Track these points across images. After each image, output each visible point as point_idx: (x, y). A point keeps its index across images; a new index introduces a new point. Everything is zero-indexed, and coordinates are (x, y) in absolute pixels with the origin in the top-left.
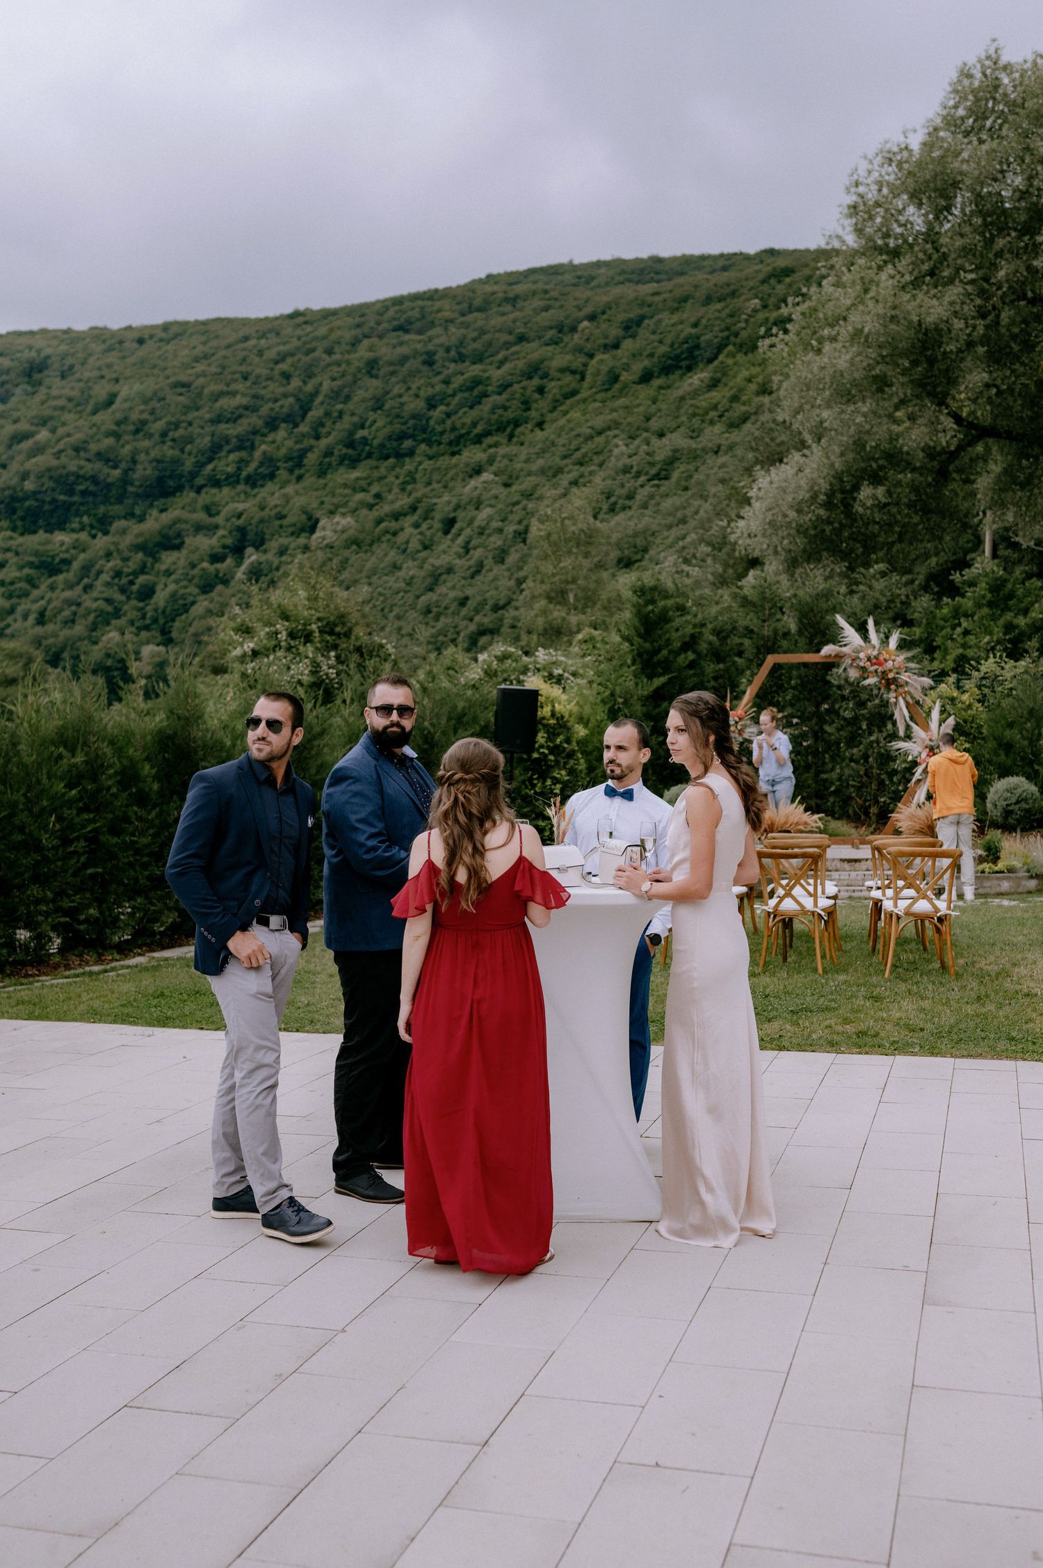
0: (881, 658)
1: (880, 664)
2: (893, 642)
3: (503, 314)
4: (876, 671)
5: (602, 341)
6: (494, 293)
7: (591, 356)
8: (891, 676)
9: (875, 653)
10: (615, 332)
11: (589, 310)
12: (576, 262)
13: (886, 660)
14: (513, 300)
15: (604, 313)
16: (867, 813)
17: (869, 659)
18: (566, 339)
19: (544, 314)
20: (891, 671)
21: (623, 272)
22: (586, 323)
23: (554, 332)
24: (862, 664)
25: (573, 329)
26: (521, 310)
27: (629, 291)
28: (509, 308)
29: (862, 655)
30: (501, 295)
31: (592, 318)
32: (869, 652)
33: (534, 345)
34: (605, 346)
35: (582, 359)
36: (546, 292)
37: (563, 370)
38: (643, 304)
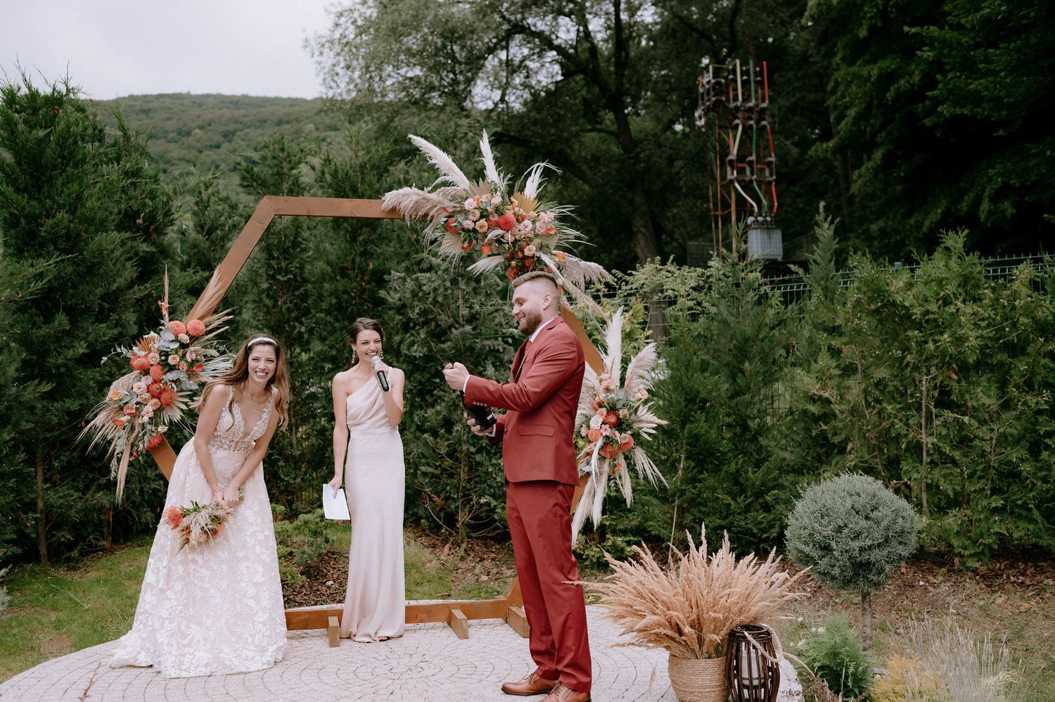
0: (509, 214)
1: (507, 226)
2: (532, 185)
3: (140, 120)
4: (499, 241)
5: (208, 143)
6: (132, 106)
7: (201, 152)
8: (530, 250)
9: (497, 200)
10: (217, 138)
11: (200, 122)
12: (193, 92)
13: (520, 219)
14: (146, 112)
15: (210, 125)
16: (451, 520)
17: (484, 214)
18: (184, 139)
19: (168, 122)
20: (529, 241)
21: (223, 102)
22: (197, 131)
23: (174, 134)
24: (468, 224)
25: (188, 134)
26: (151, 118)
27: (227, 113)
28: (143, 116)
29: (469, 204)
30: (139, 108)
31: (201, 128)
32: (484, 198)
33: (163, 141)
34: (211, 146)
35: (194, 153)
36: (171, 109)
37: (180, 159)
38: (236, 121)
